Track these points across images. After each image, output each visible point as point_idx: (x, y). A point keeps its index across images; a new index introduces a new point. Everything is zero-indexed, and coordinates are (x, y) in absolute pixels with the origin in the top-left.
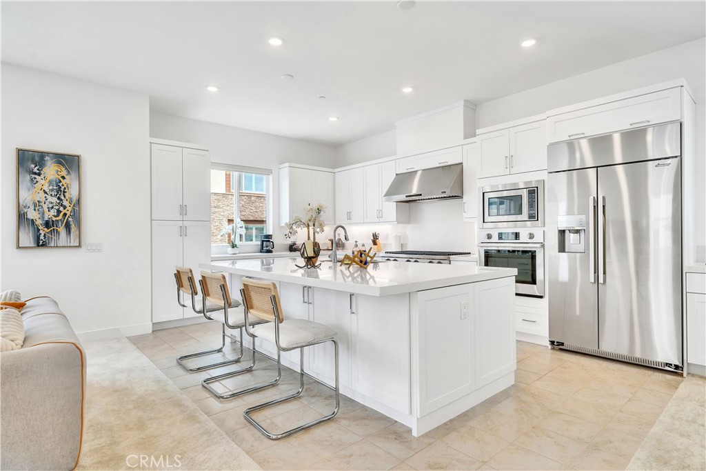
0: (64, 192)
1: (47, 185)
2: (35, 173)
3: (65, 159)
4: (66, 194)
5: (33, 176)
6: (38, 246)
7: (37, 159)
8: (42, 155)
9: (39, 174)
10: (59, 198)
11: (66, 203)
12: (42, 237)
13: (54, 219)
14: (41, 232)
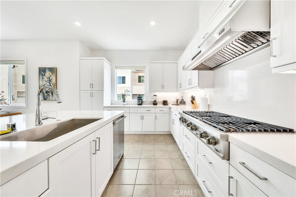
0: (51, 81)
1: (46, 79)
2: (43, 75)
3: (51, 69)
4: (52, 82)
5: (43, 76)
6: (44, 100)
7: (44, 70)
8: (45, 68)
9: (44, 75)
10: (50, 83)
11: (52, 85)
12: (45, 97)
13: (48, 90)
14: (45, 95)
